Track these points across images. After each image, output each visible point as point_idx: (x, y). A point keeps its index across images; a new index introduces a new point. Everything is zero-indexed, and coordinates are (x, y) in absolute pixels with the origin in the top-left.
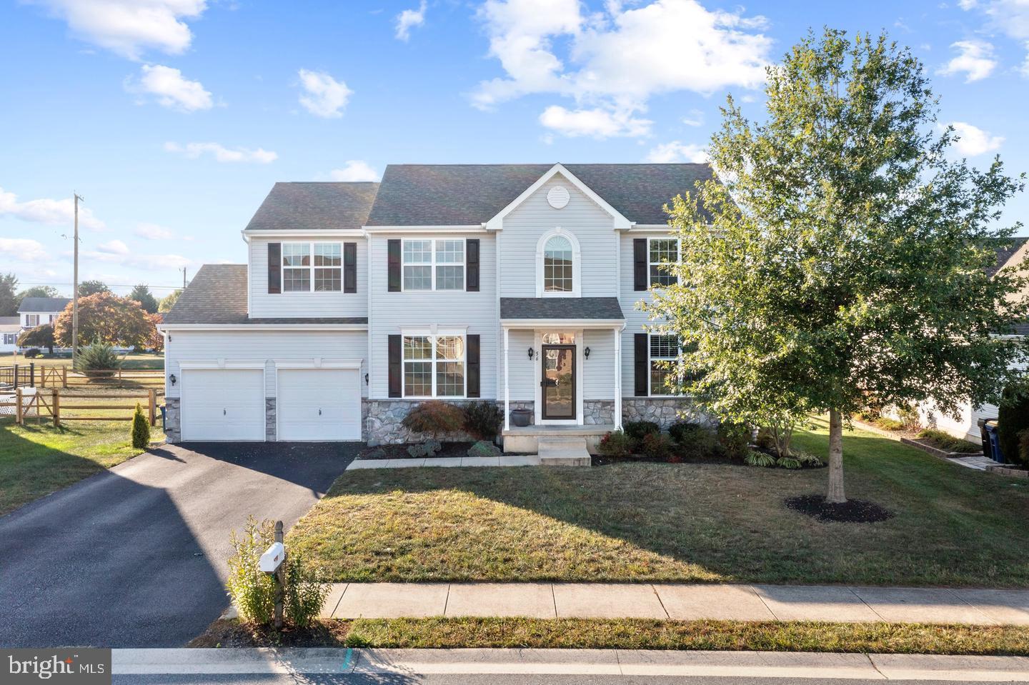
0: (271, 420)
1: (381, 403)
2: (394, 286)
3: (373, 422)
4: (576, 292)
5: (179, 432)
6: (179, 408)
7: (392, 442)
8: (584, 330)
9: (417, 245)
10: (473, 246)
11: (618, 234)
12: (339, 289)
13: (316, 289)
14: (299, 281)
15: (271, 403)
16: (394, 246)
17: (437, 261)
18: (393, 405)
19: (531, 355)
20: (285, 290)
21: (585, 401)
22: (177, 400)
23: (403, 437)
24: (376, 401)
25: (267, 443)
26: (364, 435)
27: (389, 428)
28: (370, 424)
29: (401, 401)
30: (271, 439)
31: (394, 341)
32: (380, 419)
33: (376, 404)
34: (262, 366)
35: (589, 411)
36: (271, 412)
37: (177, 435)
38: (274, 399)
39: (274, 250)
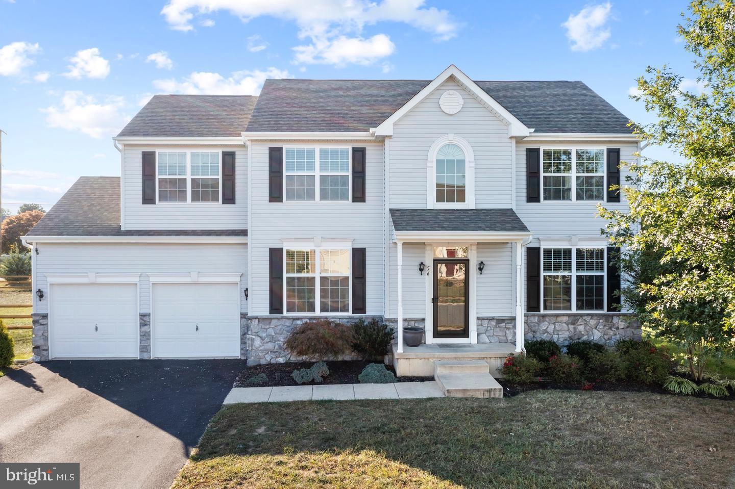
0: (145, 337)
1: (261, 320)
2: (275, 195)
3: (252, 340)
4: (470, 203)
5: (47, 350)
6: (47, 324)
7: (273, 361)
8: (478, 244)
9: (300, 153)
10: (359, 155)
11: (514, 141)
12: (218, 200)
13: (193, 200)
14: (175, 190)
15: (145, 319)
16: (275, 156)
17: (321, 170)
18: (274, 322)
19: (421, 270)
20: (160, 201)
21: (478, 319)
22: (45, 316)
23: (285, 356)
24: (256, 318)
25: (142, 361)
26: (243, 352)
27: (270, 346)
28: (250, 342)
29: (282, 318)
30: (145, 356)
31: (275, 255)
32: (261, 337)
33: (257, 321)
34: (135, 280)
35: (482, 329)
36: (145, 329)
37: (44, 353)
38: (149, 315)
39: (148, 160)
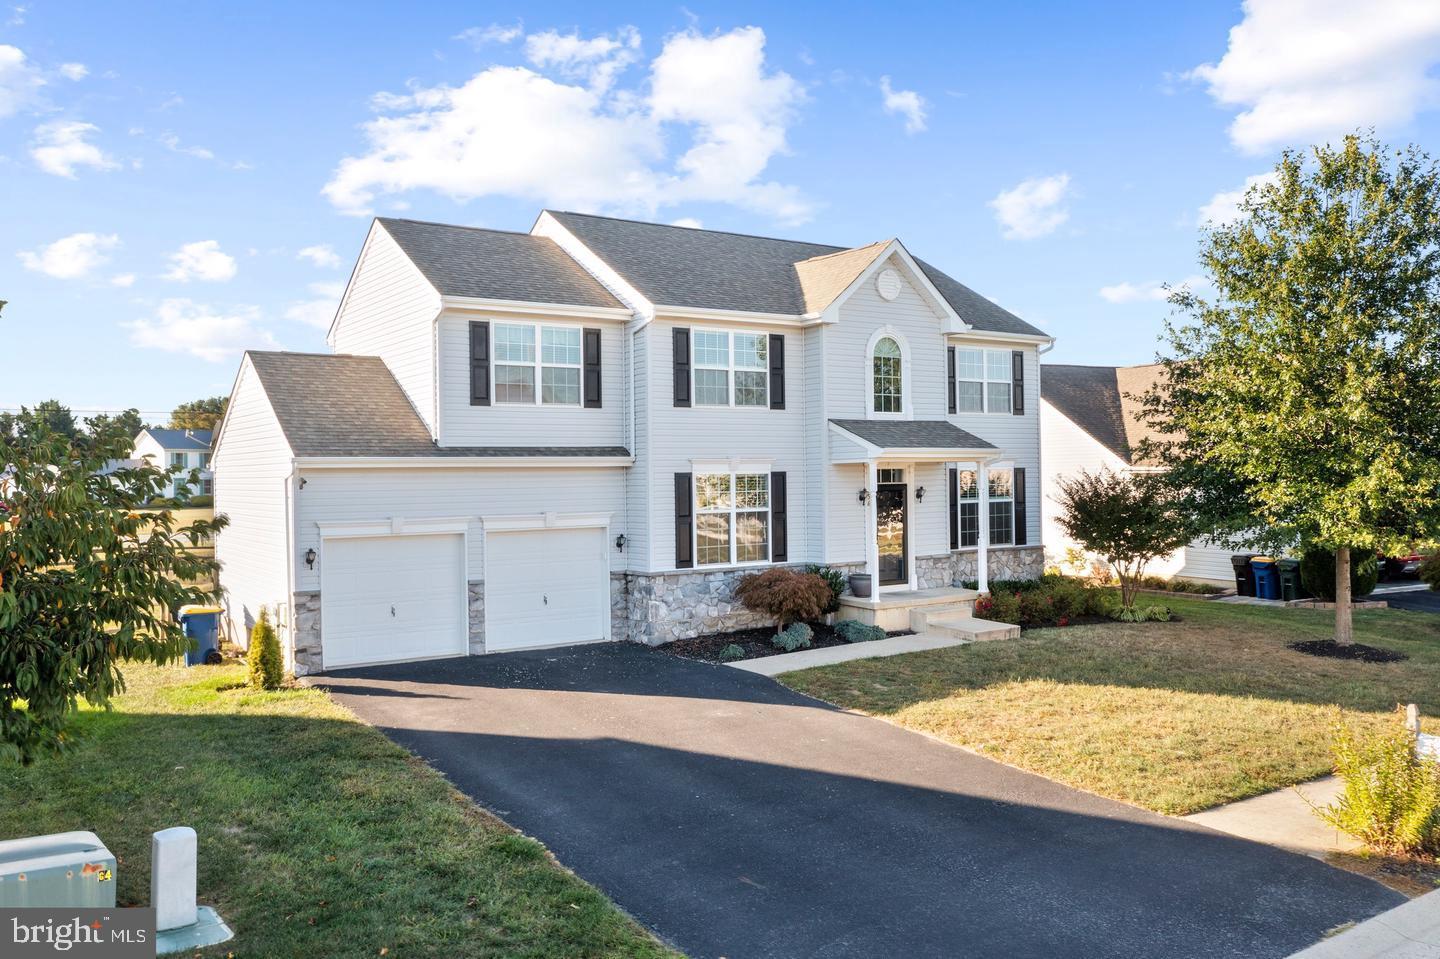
0: (477, 618)
1: (666, 577)
2: (682, 398)
3: (657, 607)
4: (908, 413)
5: (320, 654)
6: (319, 609)
7: (683, 637)
8: (917, 464)
9: (712, 336)
10: (777, 345)
11: (946, 338)
13: (544, 400)
14: (520, 390)
15: (477, 589)
16: (681, 338)
17: (736, 364)
18: (683, 579)
19: (862, 499)
21: (917, 558)
22: (316, 596)
23: (696, 628)
24: (662, 575)
25: (473, 658)
26: (615, 630)
27: (678, 614)
28: (654, 611)
29: (695, 572)
30: (479, 651)
31: (683, 485)
32: (666, 603)
33: (662, 578)
34: (461, 527)
35: (921, 571)
36: (477, 606)
37: (316, 659)
38: (481, 583)
39: (479, 334)
